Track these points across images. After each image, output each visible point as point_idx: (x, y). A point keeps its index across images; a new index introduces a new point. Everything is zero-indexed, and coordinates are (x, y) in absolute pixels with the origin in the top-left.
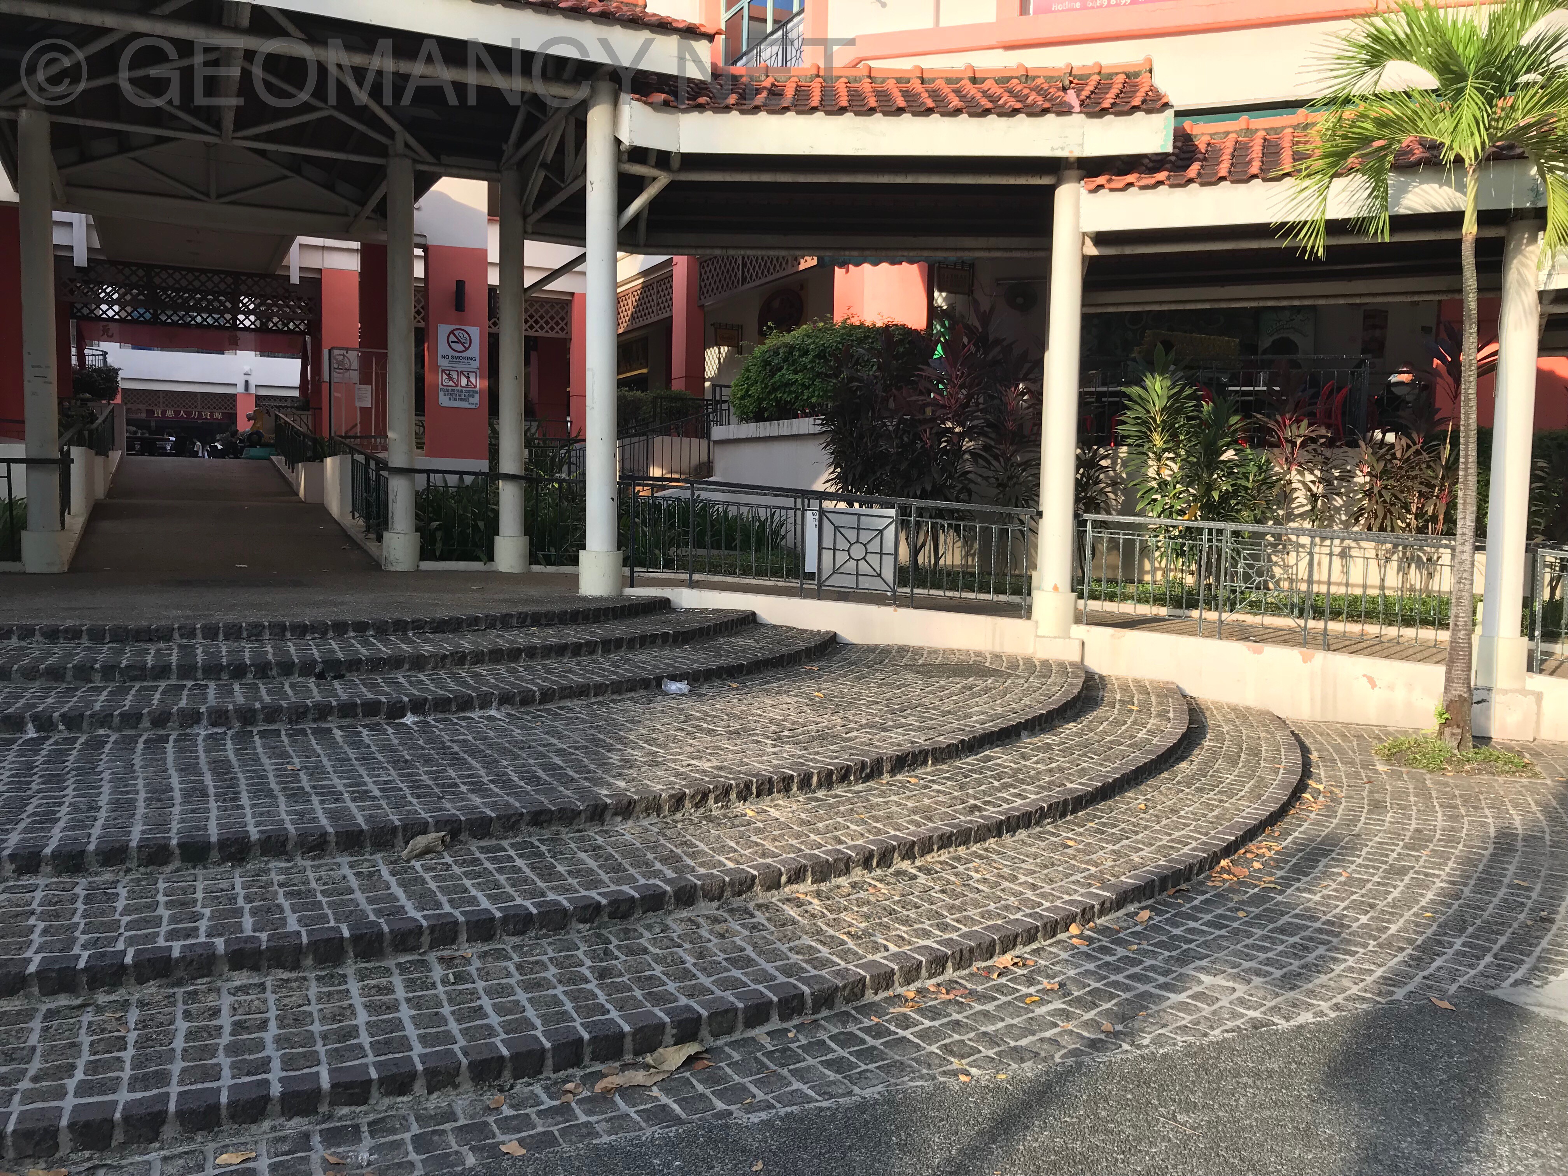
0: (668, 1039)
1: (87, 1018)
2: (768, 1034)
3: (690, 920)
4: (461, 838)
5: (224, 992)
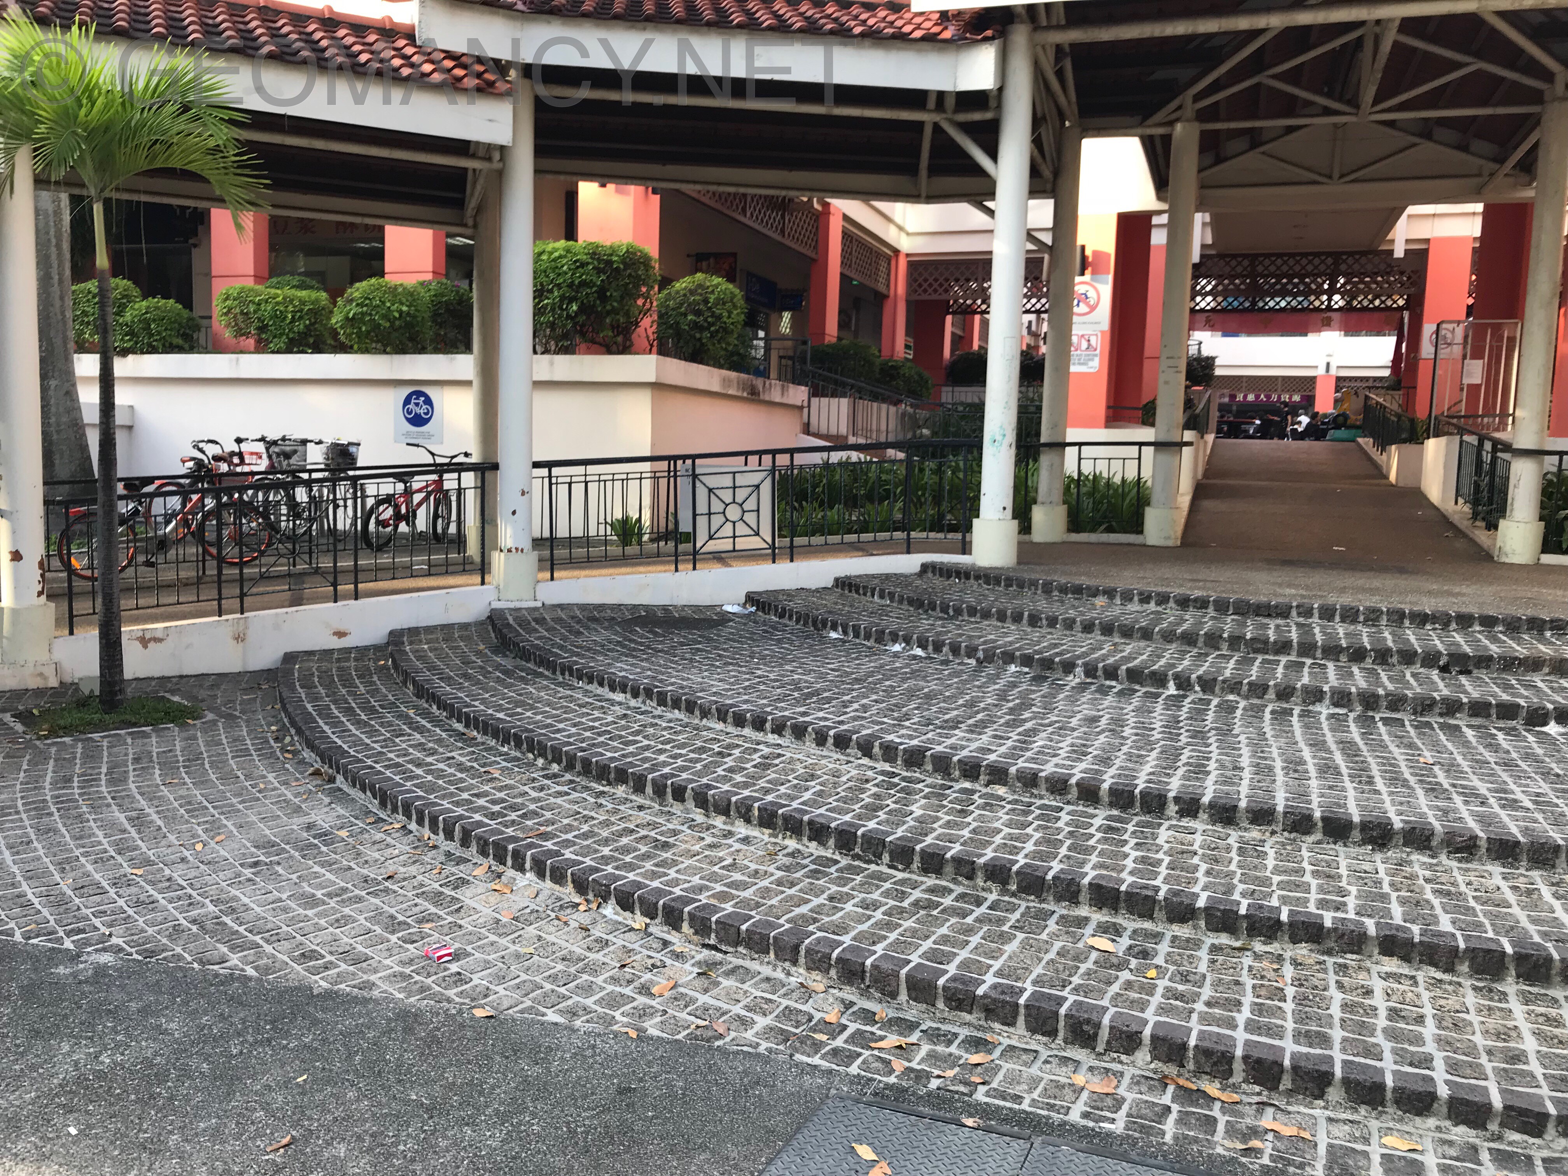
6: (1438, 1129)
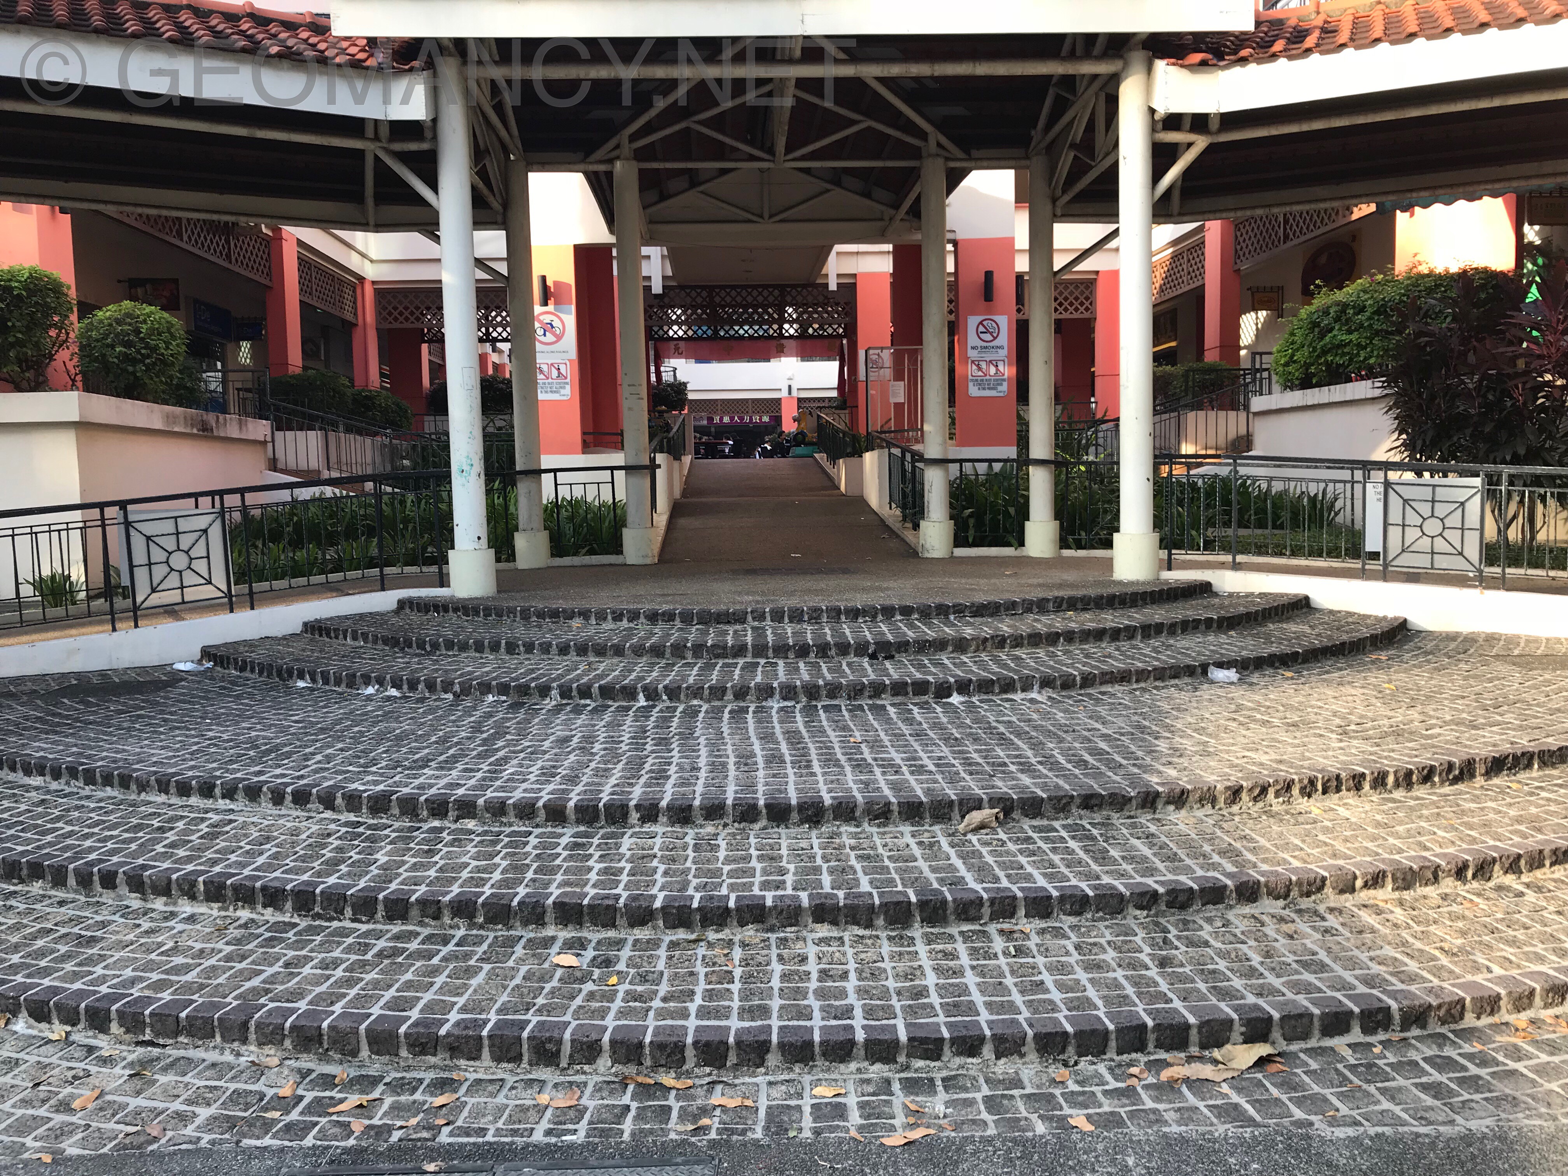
0: (1236, 1036)
1: (701, 951)
2: (1349, 1045)
3: (1253, 916)
4: (1014, 815)
5: (809, 942)
6: (859, 1070)
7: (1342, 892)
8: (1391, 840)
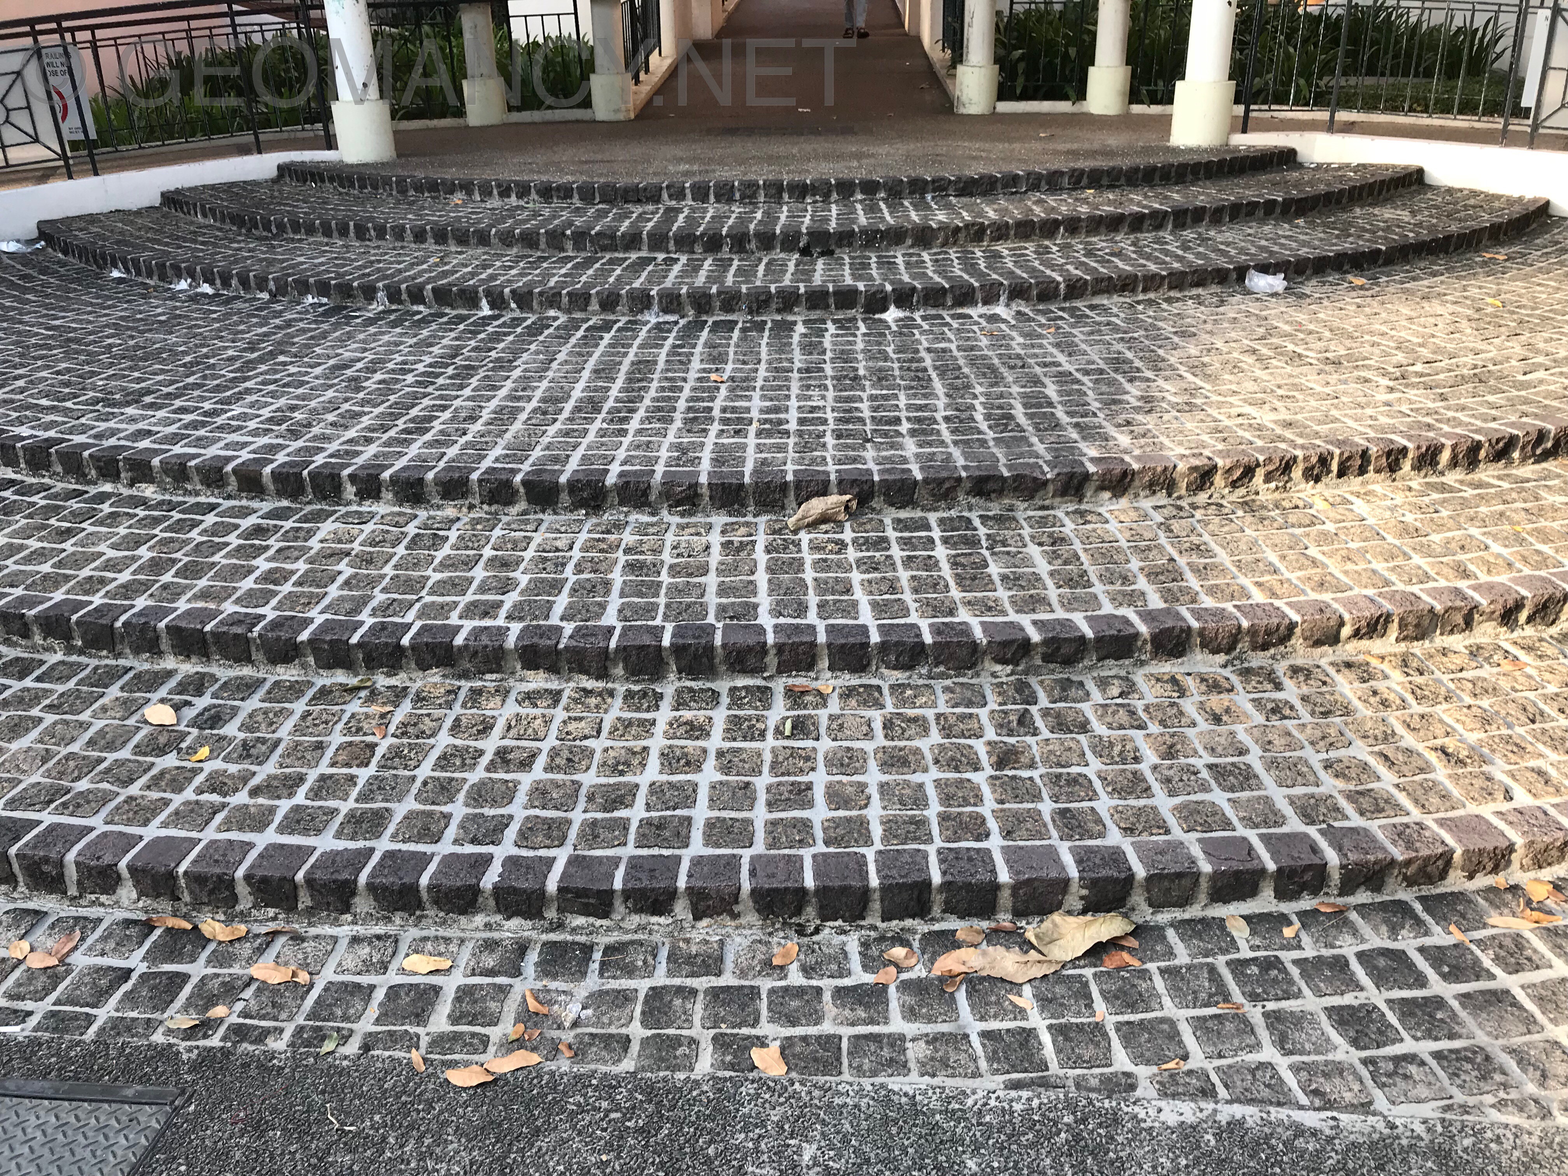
0: (1074, 899)
1: (354, 706)
2: (1248, 919)
3: (1174, 680)
4: (874, 504)
5: (510, 698)
6: (488, 926)
7: (1318, 643)
8: (1417, 559)
